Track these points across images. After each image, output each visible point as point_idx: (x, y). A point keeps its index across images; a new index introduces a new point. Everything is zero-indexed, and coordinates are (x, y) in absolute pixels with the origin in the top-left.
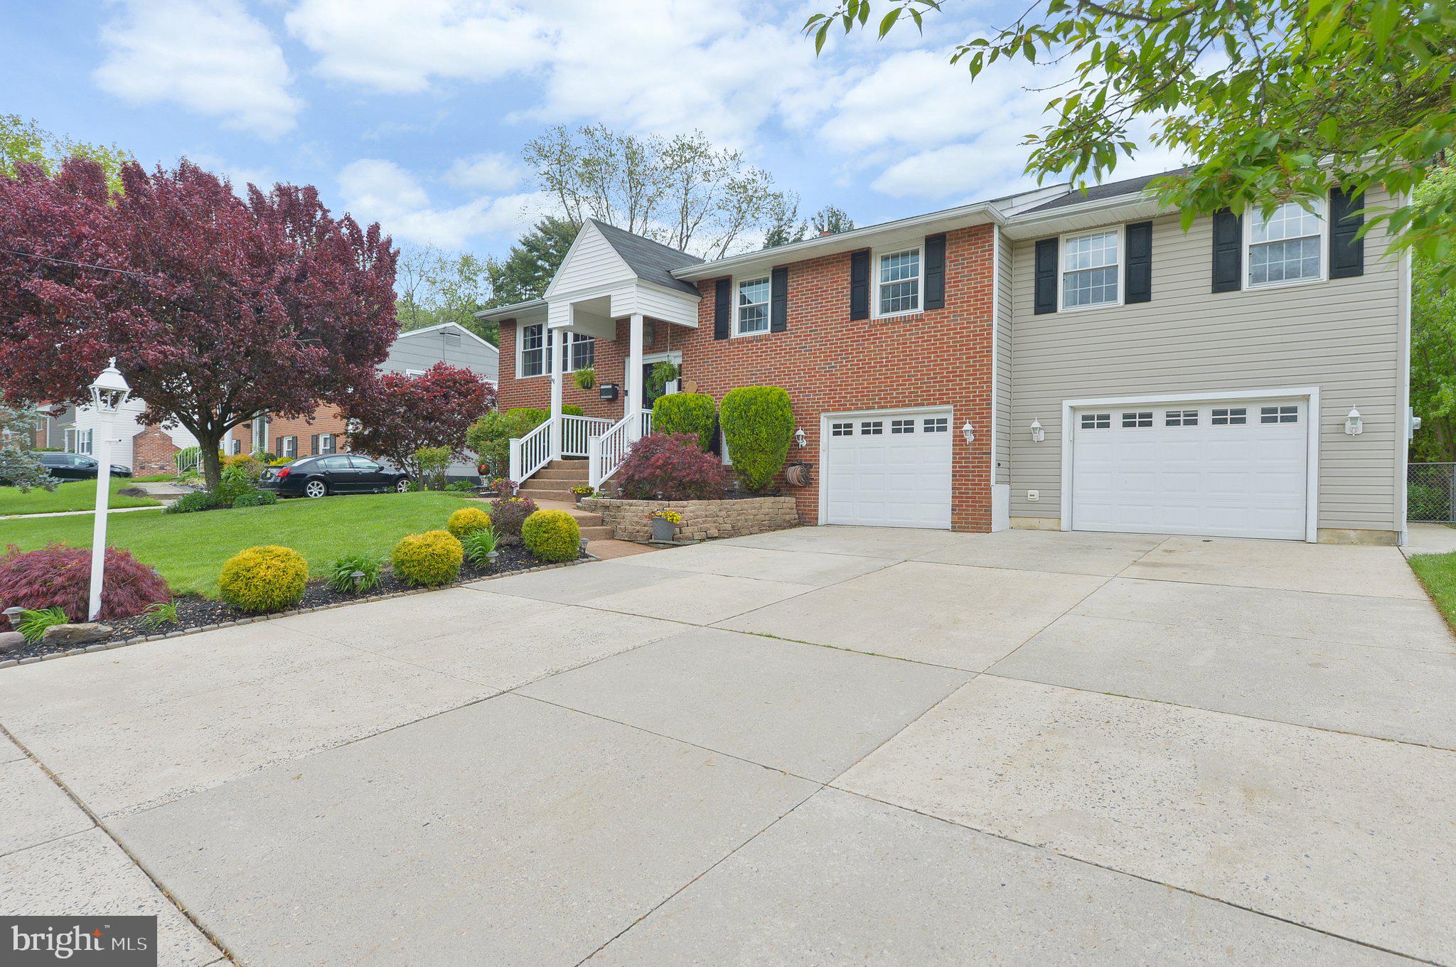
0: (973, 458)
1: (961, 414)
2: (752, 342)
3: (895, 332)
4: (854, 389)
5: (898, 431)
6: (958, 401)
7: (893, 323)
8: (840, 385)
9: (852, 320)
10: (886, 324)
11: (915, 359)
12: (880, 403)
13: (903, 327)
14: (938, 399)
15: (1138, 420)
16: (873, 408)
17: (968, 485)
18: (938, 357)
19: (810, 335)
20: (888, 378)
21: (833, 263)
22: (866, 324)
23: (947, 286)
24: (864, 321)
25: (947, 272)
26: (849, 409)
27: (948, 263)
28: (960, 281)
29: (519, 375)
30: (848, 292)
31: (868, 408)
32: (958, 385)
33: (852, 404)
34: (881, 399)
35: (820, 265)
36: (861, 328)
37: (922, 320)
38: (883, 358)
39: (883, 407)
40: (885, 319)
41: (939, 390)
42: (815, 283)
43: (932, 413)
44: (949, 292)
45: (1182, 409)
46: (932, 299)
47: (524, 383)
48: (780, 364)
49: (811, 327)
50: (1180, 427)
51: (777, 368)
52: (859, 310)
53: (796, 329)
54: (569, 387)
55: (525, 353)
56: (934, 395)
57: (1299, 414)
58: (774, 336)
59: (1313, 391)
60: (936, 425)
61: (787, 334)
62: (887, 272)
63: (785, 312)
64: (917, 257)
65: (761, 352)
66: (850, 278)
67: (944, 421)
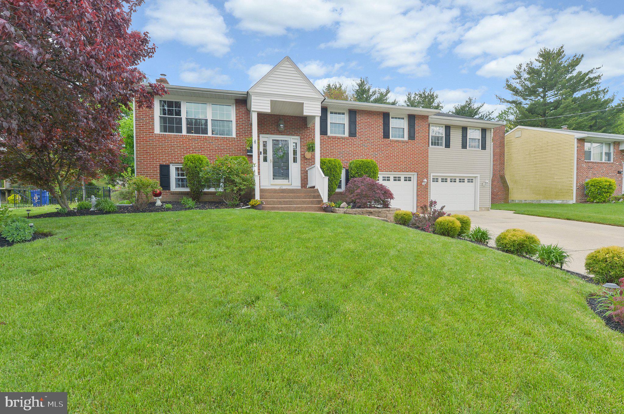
0: (424, 190)
1: (420, 176)
2: (340, 139)
3: (399, 145)
4: (385, 164)
5: (395, 180)
6: (419, 172)
7: (398, 142)
8: (379, 162)
9: (384, 138)
10: (396, 142)
11: (406, 156)
13: (402, 144)
15: (444, 180)
17: (422, 199)
19: (367, 141)
20: (397, 161)
21: (376, 114)
22: (389, 140)
23: (416, 133)
24: (388, 139)
25: (416, 128)
26: (383, 171)
27: (416, 125)
28: (419, 132)
29: (157, 130)
30: (382, 127)
31: (390, 172)
32: (419, 166)
33: (384, 170)
34: (394, 168)
35: (370, 114)
36: (387, 142)
37: (408, 143)
38: (395, 154)
39: (395, 172)
40: (396, 140)
41: (414, 168)
42: (368, 120)
43: (408, 175)
44: (416, 135)
45: (453, 178)
46: (412, 136)
47: (165, 137)
48: (354, 150)
49: (367, 138)
50: (453, 183)
51: (352, 152)
52: (386, 135)
53: (361, 137)
54: (214, 144)
55: (160, 117)
56: (412, 169)
57: (474, 181)
58: (351, 138)
59: (478, 175)
60: (408, 179)
61: (357, 139)
62: (393, 123)
63: (356, 129)
64: (403, 120)
65: (344, 144)
66: (382, 122)
67: (410, 178)
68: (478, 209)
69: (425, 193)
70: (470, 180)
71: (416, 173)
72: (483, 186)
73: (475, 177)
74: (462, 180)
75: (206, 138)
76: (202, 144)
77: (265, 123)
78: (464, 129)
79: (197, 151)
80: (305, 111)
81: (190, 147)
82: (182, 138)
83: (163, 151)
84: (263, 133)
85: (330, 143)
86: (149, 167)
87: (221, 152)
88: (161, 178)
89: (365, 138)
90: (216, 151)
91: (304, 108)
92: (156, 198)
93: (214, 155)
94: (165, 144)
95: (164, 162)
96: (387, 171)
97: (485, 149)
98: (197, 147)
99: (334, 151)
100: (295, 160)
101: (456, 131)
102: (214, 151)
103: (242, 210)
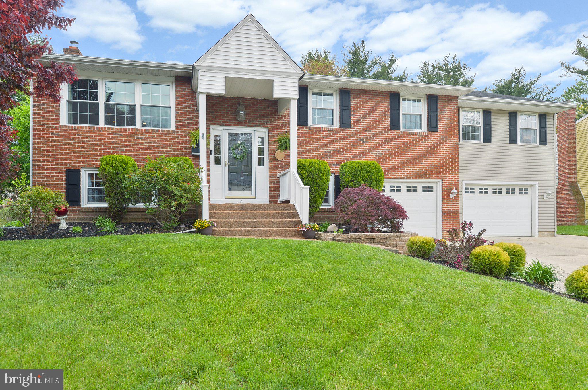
0: (452, 206)
1: (446, 185)
2: (326, 131)
3: (414, 140)
4: (393, 167)
5: (410, 191)
6: (445, 178)
7: (413, 135)
8: (385, 164)
9: (391, 129)
10: (409, 135)
11: (425, 155)
12: (407, 176)
13: (418, 138)
14: (436, 176)
15: (484, 191)
16: (403, 178)
17: (450, 218)
18: (436, 155)
20: (412, 163)
21: (379, 95)
22: (399, 133)
23: (439, 121)
24: (397, 131)
25: (439, 115)
26: (390, 178)
27: (439, 111)
28: (444, 120)
29: (64, 120)
30: (388, 113)
31: (401, 178)
32: (445, 170)
33: (392, 175)
34: (408, 174)
35: (371, 95)
36: (396, 135)
37: (427, 136)
38: (408, 152)
39: (409, 178)
40: (410, 132)
41: (436, 172)
42: (368, 104)
43: (428, 183)
44: (440, 124)
45: (497, 187)
46: (433, 126)
47: (75, 130)
48: (347, 148)
49: (367, 129)
50: (497, 194)
51: (345, 150)
52: (395, 125)
53: (357, 128)
54: (144, 140)
55: (69, 102)
56: (434, 174)
57: (529, 191)
58: (342, 130)
59: (536, 183)
60: (428, 189)
61: (351, 130)
62: (405, 107)
63: (349, 117)
64: (419, 103)
65: (333, 139)
66: (389, 106)
67: (432, 187)
68: (537, 235)
69: (455, 210)
70: (524, 191)
71: (440, 181)
72: (543, 199)
73: (531, 186)
74: (510, 191)
75: (132, 132)
76: (128, 140)
77: (218, 109)
78: (513, 116)
79: (119, 149)
80: (275, 91)
81: (111, 144)
82: (98, 131)
83: (71, 151)
84: (215, 124)
85: (312, 138)
86: (51, 173)
87: (155, 151)
88: (68, 189)
89: (364, 129)
90: (147, 150)
91: (275, 87)
92: (60, 217)
93: (144, 155)
94: (74, 140)
95: (73, 166)
96: (397, 178)
97: (545, 144)
98: (119, 144)
99: (318, 149)
100: (261, 163)
101: (501, 118)
102: (145, 150)
103: (183, 236)
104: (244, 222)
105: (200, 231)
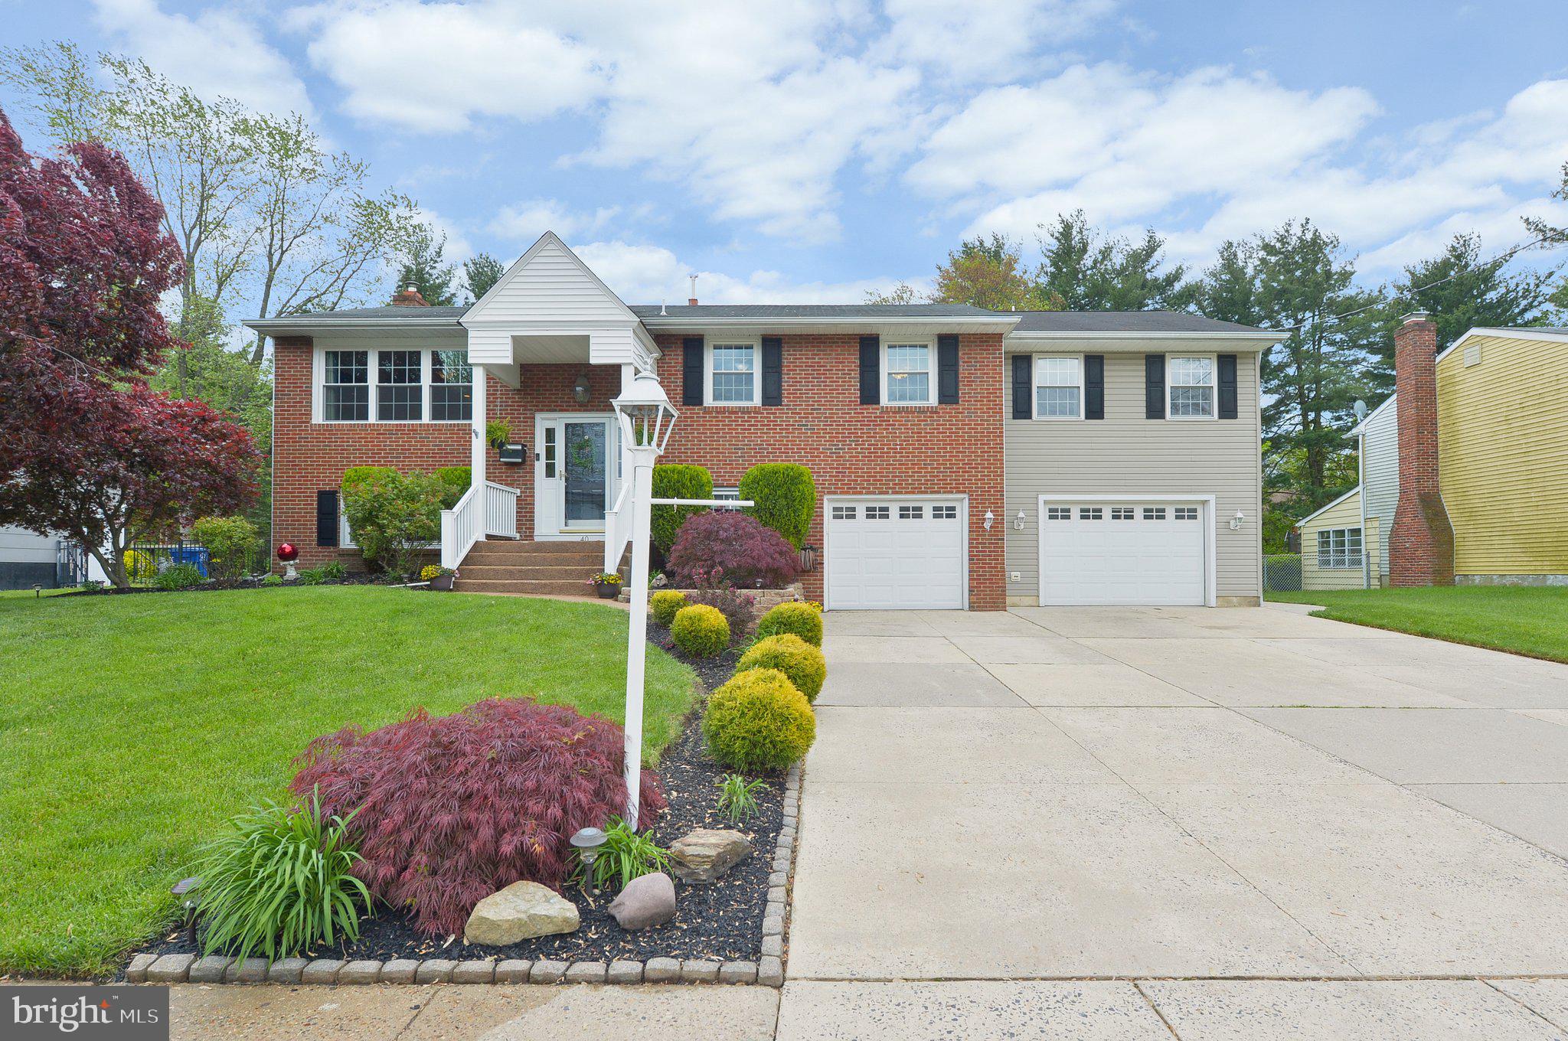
0: (989, 543)
1: (977, 503)
2: (736, 413)
3: (909, 421)
4: (866, 473)
5: (906, 516)
6: (974, 491)
7: (907, 412)
8: (849, 468)
9: (862, 403)
10: (899, 412)
11: (931, 449)
12: (895, 488)
13: (917, 417)
14: (954, 488)
15: (1091, 514)
16: (887, 493)
17: (985, 568)
18: (954, 448)
19: (812, 414)
20: (903, 464)
21: (837, 343)
22: (878, 409)
23: (961, 384)
24: (875, 406)
25: (961, 371)
26: (861, 493)
27: (961, 363)
28: (973, 381)
29: (318, 416)
30: (856, 374)
31: (881, 493)
32: (974, 476)
33: (864, 488)
34: (895, 484)
35: (822, 343)
36: (872, 413)
37: (937, 412)
38: (897, 445)
39: (897, 493)
40: (899, 407)
41: (955, 480)
42: (817, 360)
43: (944, 500)
44: (963, 389)
45: (1123, 507)
46: (948, 394)
47: (330, 431)
48: (775, 441)
49: (813, 405)
50: (1122, 521)
52: (869, 393)
53: (794, 405)
54: (431, 442)
55: (327, 388)
56: (951, 484)
57: (1199, 514)
58: (767, 409)
59: (1211, 498)
60: (944, 512)
61: (782, 409)
62: (889, 363)
63: (780, 386)
64: (926, 350)
65: (749, 425)
66: (858, 361)
67: (953, 509)
68: (1213, 602)
69: (994, 552)
70: (1187, 513)
71: (966, 496)
72: (1226, 529)
73: (1204, 503)
74: (1154, 513)
75: (413, 429)
76: (406, 442)
77: (548, 385)
78: (1155, 363)
79: (394, 457)
80: (592, 354)
81: (382, 450)
83: (325, 461)
84: (542, 410)
85: (710, 425)
86: (297, 497)
87: (446, 457)
88: (320, 521)
89: (808, 405)
90: (435, 457)
91: (592, 347)
92: (285, 563)
93: (431, 465)
94: (330, 446)
95: (328, 484)
96: (874, 493)
97: (1235, 417)
98: (394, 449)
99: (720, 445)
101: (1117, 367)
102: (432, 457)
103: (404, 592)
104: (520, 571)
105: (436, 585)
